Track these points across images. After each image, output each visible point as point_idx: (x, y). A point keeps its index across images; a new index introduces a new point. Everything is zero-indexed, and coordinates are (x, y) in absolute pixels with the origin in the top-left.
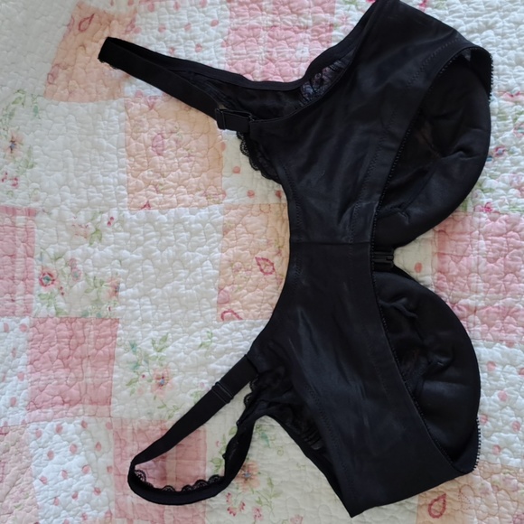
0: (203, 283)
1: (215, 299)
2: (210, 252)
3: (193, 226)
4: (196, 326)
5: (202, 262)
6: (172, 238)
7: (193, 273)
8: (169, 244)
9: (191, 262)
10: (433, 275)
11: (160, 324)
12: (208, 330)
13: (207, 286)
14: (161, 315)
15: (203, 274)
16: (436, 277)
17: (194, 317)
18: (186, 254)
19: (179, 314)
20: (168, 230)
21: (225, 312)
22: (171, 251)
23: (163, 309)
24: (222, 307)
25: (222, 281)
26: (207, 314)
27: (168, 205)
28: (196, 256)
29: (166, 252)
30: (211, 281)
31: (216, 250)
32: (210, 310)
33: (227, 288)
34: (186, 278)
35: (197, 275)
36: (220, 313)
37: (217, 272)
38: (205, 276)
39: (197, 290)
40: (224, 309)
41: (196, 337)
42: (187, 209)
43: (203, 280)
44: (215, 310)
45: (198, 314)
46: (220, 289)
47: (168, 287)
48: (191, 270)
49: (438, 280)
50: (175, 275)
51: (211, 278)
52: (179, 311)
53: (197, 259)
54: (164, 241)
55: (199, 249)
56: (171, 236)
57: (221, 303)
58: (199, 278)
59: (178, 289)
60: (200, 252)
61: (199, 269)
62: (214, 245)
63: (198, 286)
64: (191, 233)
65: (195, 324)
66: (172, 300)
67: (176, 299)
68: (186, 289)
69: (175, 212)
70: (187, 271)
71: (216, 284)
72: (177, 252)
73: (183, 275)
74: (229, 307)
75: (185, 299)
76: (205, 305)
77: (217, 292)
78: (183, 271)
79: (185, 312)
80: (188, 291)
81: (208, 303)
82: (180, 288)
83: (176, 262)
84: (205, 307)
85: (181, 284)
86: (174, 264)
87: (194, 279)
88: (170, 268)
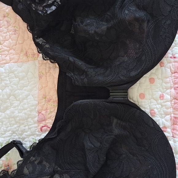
0: (28, 109)
1: (36, 119)
2: (32, 90)
3: (20, 74)
4: (26, 135)
5: (27, 96)
6: (8, 82)
7: (22, 103)
8: (6, 86)
9: (21, 96)
10: (171, 101)
11: (5, 134)
12: (33, 137)
13: (31, 111)
14: (5, 128)
15: (28, 103)
16: (173, 102)
17: (25, 129)
18: (17, 92)
19: (15, 128)
20: (5, 77)
21: (43, 127)
22: (8, 90)
23: (6, 125)
24: (41, 123)
25: (40, 108)
26: (32, 127)
27: (4, 62)
28: (23, 92)
29: (5, 91)
30: (33, 108)
31: (35, 88)
32: (33, 126)
33: (43, 112)
34: (18, 106)
35: (25, 104)
36: (40, 127)
37: (37, 102)
38: (29, 105)
39: (25, 114)
40: (42, 125)
41: (26, 141)
42: (16, 64)
43: (29, 107)
44: (36, 125)
45: (27, 128)
46: (39, 113)
47: (8, 112)
48: (21, 101)
49: (174, 104)
50: (12, 104)
51: (33, 106)
52: (16, 126)
53: (24, 94)
54: (3, 84)
55: (25, 88)
56: (7, 81)
57: (39, 122)
58: (26, 106)
59: (13, 112)
60: (25, 90)
61: (25, 101)
62: (34, 86)
63: (26, 111)
64: (19, 79)
65: (25, 133)
66: (10, 119)
67: (13, 119)
68: (19, 113)
69: (9, 66)
70: (18, 102)
71: (37, 110)
72: (11, 90)
73: (16, 104)
74: (45, 124)
75: (18, 118)
76: (30, 122)
77: (37, 115)
78: (16, 102)
79: (19, 127)
80: (20, 114)
81: (32, 121)
82: (14, 112)
83: (12, 97)
84: (30, 123)
85: (15, 110)
86: (10, 98)
87: (23, 107)
88: (8, 100)
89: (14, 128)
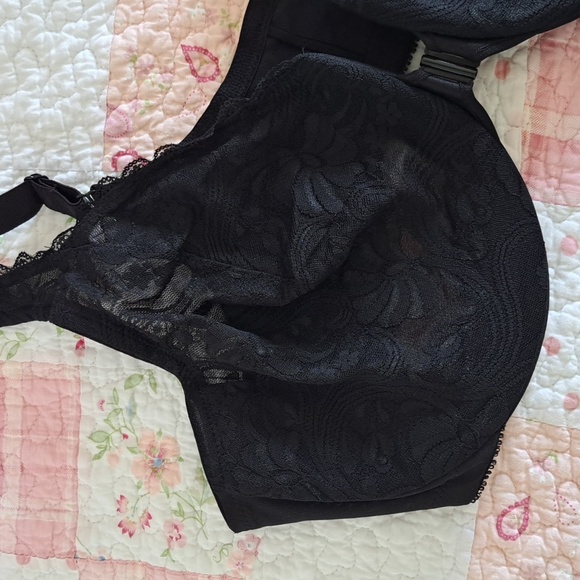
0: (76, 95)
1: (100, 128)
2: (91, 32)
5: (75, 51)
7: (55, 76)
8: (7, 15)
9: (53, 52)
13: (86, 100)
15: (77, 75)
17: (59, 162)
18: (41, 36)
19: (29, 157)
21: (119, 154)
22: (11, 29)
24: (113, 142)
25: (114, 91)
26: (85, 156)
28: (62, 40)
30: (93, 90)
31: (104, 28)
32: (89, 150)
33: (124, 107)
34: (41, 84)
35: (65, 77)
36: (109, 155)
37: (105, 73)
38: (80, 80)
39: (65, 109)
40: (117, 148)
43: (78, 89)
44: (99, 149)
45: (66, 157)
46: (110, 108)
47: (7, 103)
48: (53, 67)
50: (21, 77)
51: (93, 83)
52: (29, 150)
53: (65, 45)
55: (68, 26)
57: (109, 137)
58: (68, 84)
59: (25, 105)
60: (70, 31)
61: (68, 68)
62: (99, 18)
63: (67, 101)
66: (14, 128)
67: (22, 127)
68: (43, 106)
70: (45, 71)
71: (103, 97)
72: (24, 30)
73: (37, 78)
74: (128, 145)
75: (39, 125)
76: (80, 138)
77: (104, 114)
78: (36, 70)
79: (41, 153)
80: (46, 111)
81: (85, 135)
82: (29, 104)
83: (23, 52)
84: (79, 142)
85: (33, 96)
86: (19, 56)
87: (58, 86)
88: (10, 64)
89: (23, 157)
